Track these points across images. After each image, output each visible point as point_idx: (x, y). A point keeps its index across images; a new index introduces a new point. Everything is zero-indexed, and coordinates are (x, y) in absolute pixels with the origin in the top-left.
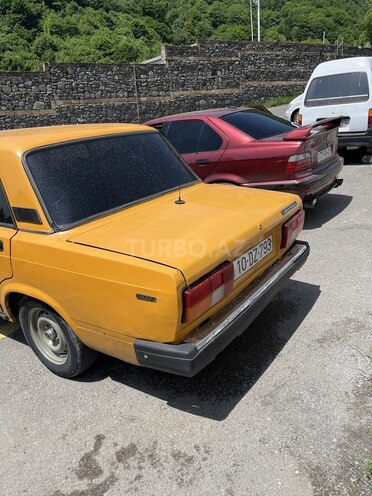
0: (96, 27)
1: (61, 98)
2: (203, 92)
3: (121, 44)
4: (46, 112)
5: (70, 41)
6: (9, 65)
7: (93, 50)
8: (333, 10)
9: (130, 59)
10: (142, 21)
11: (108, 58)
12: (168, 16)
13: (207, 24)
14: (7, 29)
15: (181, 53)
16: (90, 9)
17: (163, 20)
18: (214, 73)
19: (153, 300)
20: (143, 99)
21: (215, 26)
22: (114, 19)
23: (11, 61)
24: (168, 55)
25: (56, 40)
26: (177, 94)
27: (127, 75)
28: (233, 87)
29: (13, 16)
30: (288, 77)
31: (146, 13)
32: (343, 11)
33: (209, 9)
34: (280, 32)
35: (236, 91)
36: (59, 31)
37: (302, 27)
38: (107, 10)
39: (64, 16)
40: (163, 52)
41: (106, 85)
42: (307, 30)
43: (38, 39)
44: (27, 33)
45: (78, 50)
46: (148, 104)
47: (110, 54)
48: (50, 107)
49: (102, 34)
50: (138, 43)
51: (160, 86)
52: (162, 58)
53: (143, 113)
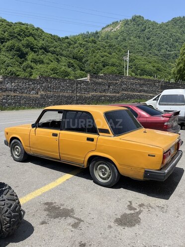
0: (52, 61)
1: (43, 90)
2: (104, 94)
3: (62, 69)
4: (36, 95)
5: (39, 66)
6: (10, 73)
7: (49, 71)
8: (156, 65)
9: (65, 76)
10: (72, 61)
11: (55, 74)
12: (83, 60)
13: (101, 65)
14: (11, 57)
15: (96, 77)
16: (50, 54)
17: (81, 62)
18: (109, 87)
19: (154, 156)
20: (78, 94)
21: (104, 66)
22: (60, 59)
23: (11, 71)
24: (91, 78)
25: (33, 64)
26: (93, 94)
27: (72, 84)
28: (116, 93)
29: (15, 52)
30: (140, 91)
31: (74, 58)
32: (160, 65)
33: (102, 59)
34: (133, 72)
35: (118, 95)
36: (35, 61)
37: (142, 70)
38: (57, 55)
39: (38, 55)
40: (89, 76)
41: (63, 87)
42: (144, 72)
43: (24, 64)
44: (20, 60)
45: (43, 70)
46: (80, 97)
47: (56, 73)
48: (38, 94)
49: (54, 65)
50: (69, 70)
51: (85, 90)
52: (88, 78)
53: (77, 100)
